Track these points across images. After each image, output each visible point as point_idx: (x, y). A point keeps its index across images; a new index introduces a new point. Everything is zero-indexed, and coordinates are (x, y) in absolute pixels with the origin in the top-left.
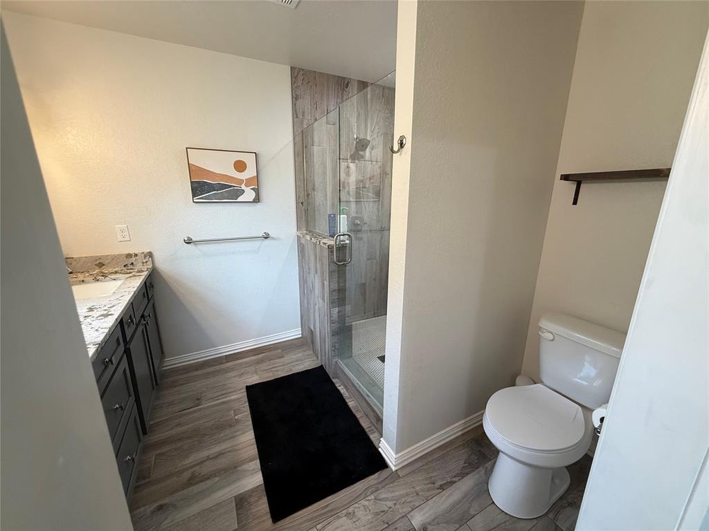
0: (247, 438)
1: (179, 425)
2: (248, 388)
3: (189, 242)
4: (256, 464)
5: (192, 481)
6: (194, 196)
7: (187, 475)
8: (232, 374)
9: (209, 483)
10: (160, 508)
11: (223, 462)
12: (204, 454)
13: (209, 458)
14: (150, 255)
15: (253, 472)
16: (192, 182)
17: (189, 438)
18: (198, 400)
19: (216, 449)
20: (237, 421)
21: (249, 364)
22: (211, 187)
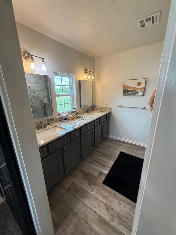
0: (112, 163)
1: (103, 150)
2: (121, 152)
3: (120, 106)
4: (109, 169)
5: (97, 162)
6: (123, 94)
7: (97, 160)
8: (121, 147)
9: (99, 164)
10: (90, 161)
11: (104, 163)
12: (102, 159)
13: (102, 160)
14: (111, 108)
15: (107, 170)
16: (124, 90)
17: (102, 154)
18: (109, 147)
19: (105, 160)
20: (113, 158)
21: (127, 147)
22: (129, 91)
